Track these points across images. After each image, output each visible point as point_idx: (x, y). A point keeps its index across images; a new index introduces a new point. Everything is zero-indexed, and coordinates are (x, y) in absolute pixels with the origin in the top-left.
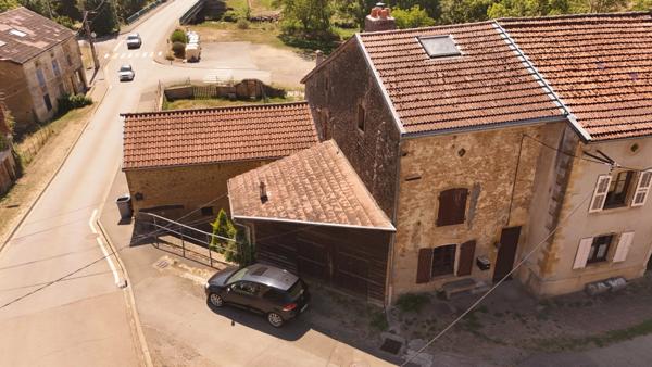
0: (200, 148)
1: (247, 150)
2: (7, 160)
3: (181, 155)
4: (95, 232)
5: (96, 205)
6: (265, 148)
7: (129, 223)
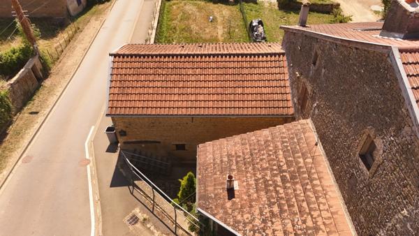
0: (176, 98)
1: (220, 104)
2: (34, 66)
3: (159, 104)
4: (87, 157)
5: (93, 123)
6: (237, 104)
7: (115, 152)
